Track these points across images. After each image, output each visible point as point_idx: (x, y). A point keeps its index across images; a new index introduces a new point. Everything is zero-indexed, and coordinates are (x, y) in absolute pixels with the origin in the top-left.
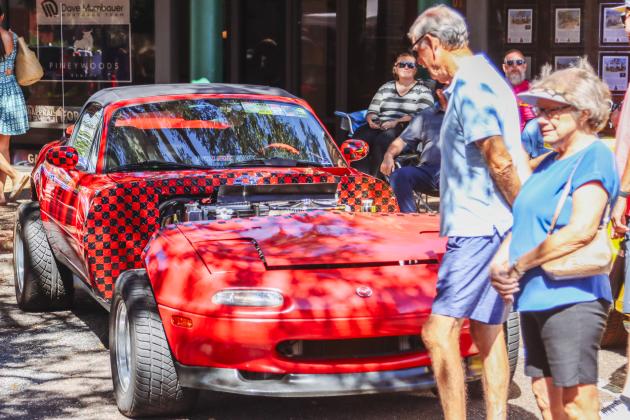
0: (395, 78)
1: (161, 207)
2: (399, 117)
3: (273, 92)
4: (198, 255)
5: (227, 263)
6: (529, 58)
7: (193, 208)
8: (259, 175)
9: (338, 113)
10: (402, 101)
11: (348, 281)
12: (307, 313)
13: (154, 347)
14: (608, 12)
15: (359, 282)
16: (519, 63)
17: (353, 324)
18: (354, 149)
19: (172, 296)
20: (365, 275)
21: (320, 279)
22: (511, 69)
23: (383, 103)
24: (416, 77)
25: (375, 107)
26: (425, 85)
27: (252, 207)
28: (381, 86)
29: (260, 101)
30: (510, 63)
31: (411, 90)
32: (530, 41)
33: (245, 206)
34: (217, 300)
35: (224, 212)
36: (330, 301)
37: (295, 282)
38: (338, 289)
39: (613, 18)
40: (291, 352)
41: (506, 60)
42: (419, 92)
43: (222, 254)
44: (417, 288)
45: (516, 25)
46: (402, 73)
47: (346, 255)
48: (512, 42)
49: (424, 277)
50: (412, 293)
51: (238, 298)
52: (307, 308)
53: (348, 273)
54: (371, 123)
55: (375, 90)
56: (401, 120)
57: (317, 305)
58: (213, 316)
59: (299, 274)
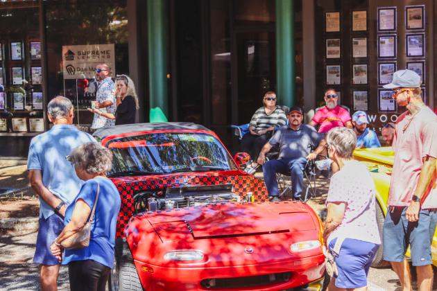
0: (264, 105)
1: (135, 197)
2: (267, 127)
3: (194, 127)
4: (156, 231)
5: (174, 235)
6: (339, 93)
7: (152, 201)
8: (189, 177)
9: (233, 126)
10: (270, 118)
11: (242, 244)
12: (220, 263)
13: (132, 283)
14: (382, 67)
15: (248, 244)
16: (333, 97)
17: (246, 268)
18: (242, 158)
19: (142, 255)
20: (252, 240)
21: (227, 243)
22: (329, 100)
23: (258, 120)
24: (276, 104)
25: (254, 122)
26: (281, 109)
27: (185, 199)
28: (257, 109)
29: (187, 134)
30: (329, 97)
31: (274, 112)
32: (339, 83)
33: (181, 198)
34: (167, 257)
35: (170, 203)
36: (232, 255)
37: (212, 245)
38: (236, 249)
39: (385, 70)
40: (208, 285)
41: (326, 94)
42: (278, 113)
43: (170, 230)
44: (281, 245)
45: (331, 75)
46: (269, 103)
47: (240, 228)
48: (330, 83)
49: (284, 240)
50: (278, 248)
51: (178, 256)
52: (219, 260)
53: (242, 239)
54: (252, 132)
55: (253, 112)
56: (268, 129)
57: (225, 259)
58: (166, 266)
59: (215, 241)
